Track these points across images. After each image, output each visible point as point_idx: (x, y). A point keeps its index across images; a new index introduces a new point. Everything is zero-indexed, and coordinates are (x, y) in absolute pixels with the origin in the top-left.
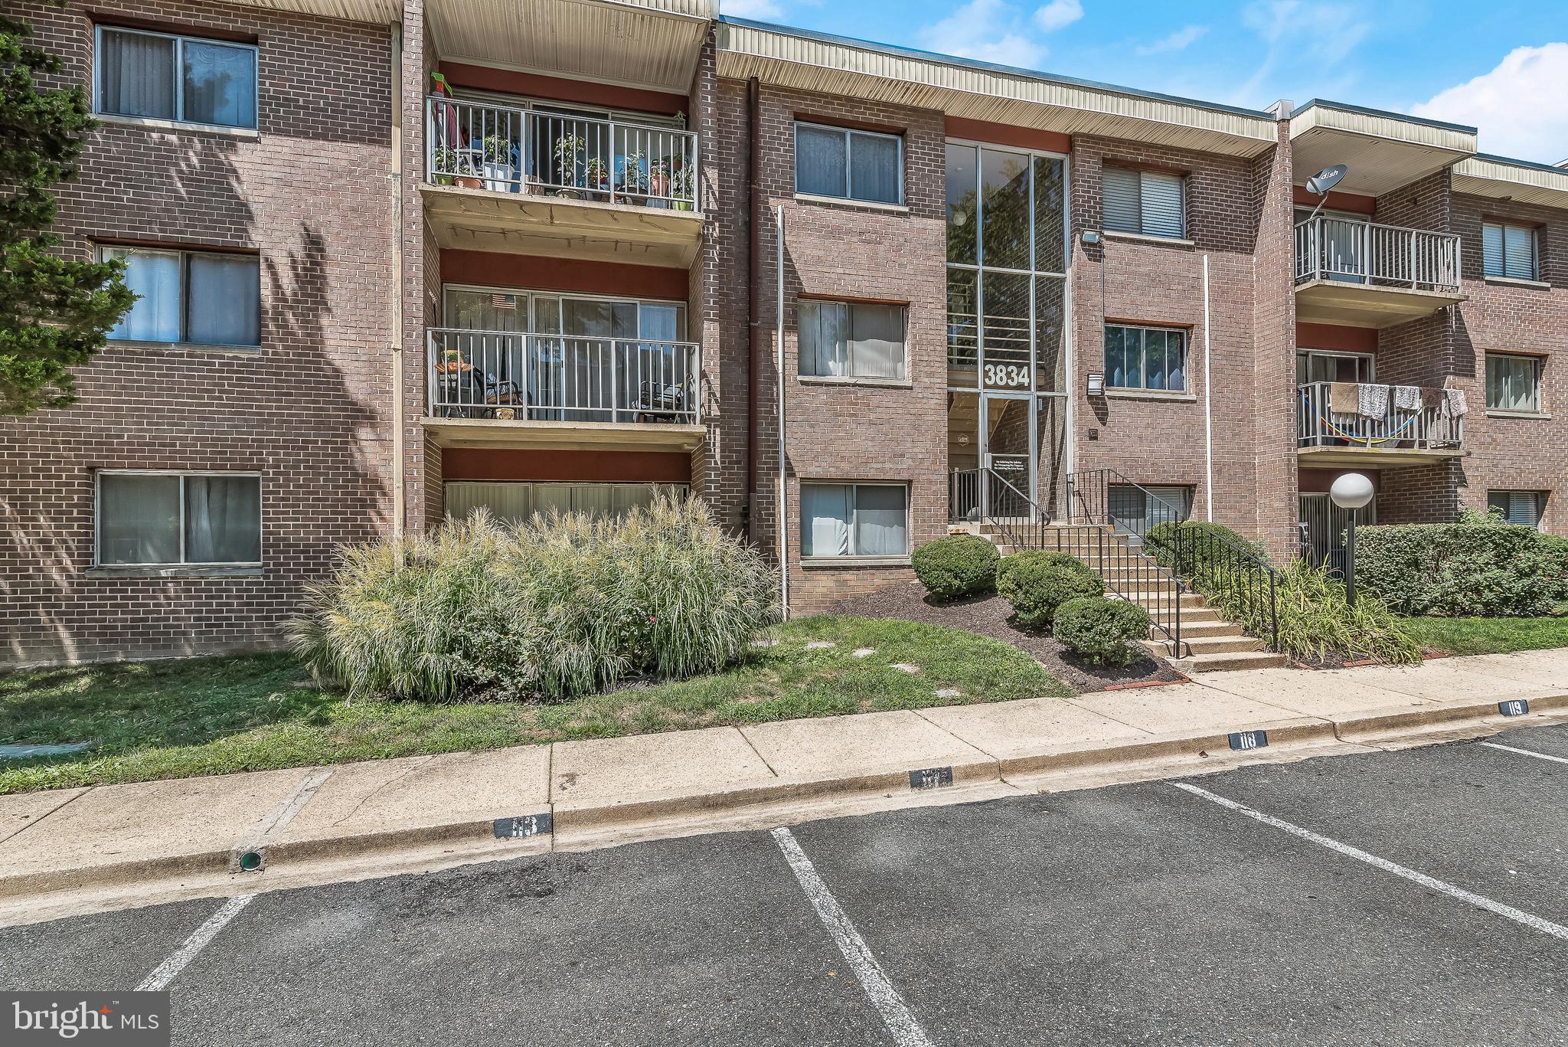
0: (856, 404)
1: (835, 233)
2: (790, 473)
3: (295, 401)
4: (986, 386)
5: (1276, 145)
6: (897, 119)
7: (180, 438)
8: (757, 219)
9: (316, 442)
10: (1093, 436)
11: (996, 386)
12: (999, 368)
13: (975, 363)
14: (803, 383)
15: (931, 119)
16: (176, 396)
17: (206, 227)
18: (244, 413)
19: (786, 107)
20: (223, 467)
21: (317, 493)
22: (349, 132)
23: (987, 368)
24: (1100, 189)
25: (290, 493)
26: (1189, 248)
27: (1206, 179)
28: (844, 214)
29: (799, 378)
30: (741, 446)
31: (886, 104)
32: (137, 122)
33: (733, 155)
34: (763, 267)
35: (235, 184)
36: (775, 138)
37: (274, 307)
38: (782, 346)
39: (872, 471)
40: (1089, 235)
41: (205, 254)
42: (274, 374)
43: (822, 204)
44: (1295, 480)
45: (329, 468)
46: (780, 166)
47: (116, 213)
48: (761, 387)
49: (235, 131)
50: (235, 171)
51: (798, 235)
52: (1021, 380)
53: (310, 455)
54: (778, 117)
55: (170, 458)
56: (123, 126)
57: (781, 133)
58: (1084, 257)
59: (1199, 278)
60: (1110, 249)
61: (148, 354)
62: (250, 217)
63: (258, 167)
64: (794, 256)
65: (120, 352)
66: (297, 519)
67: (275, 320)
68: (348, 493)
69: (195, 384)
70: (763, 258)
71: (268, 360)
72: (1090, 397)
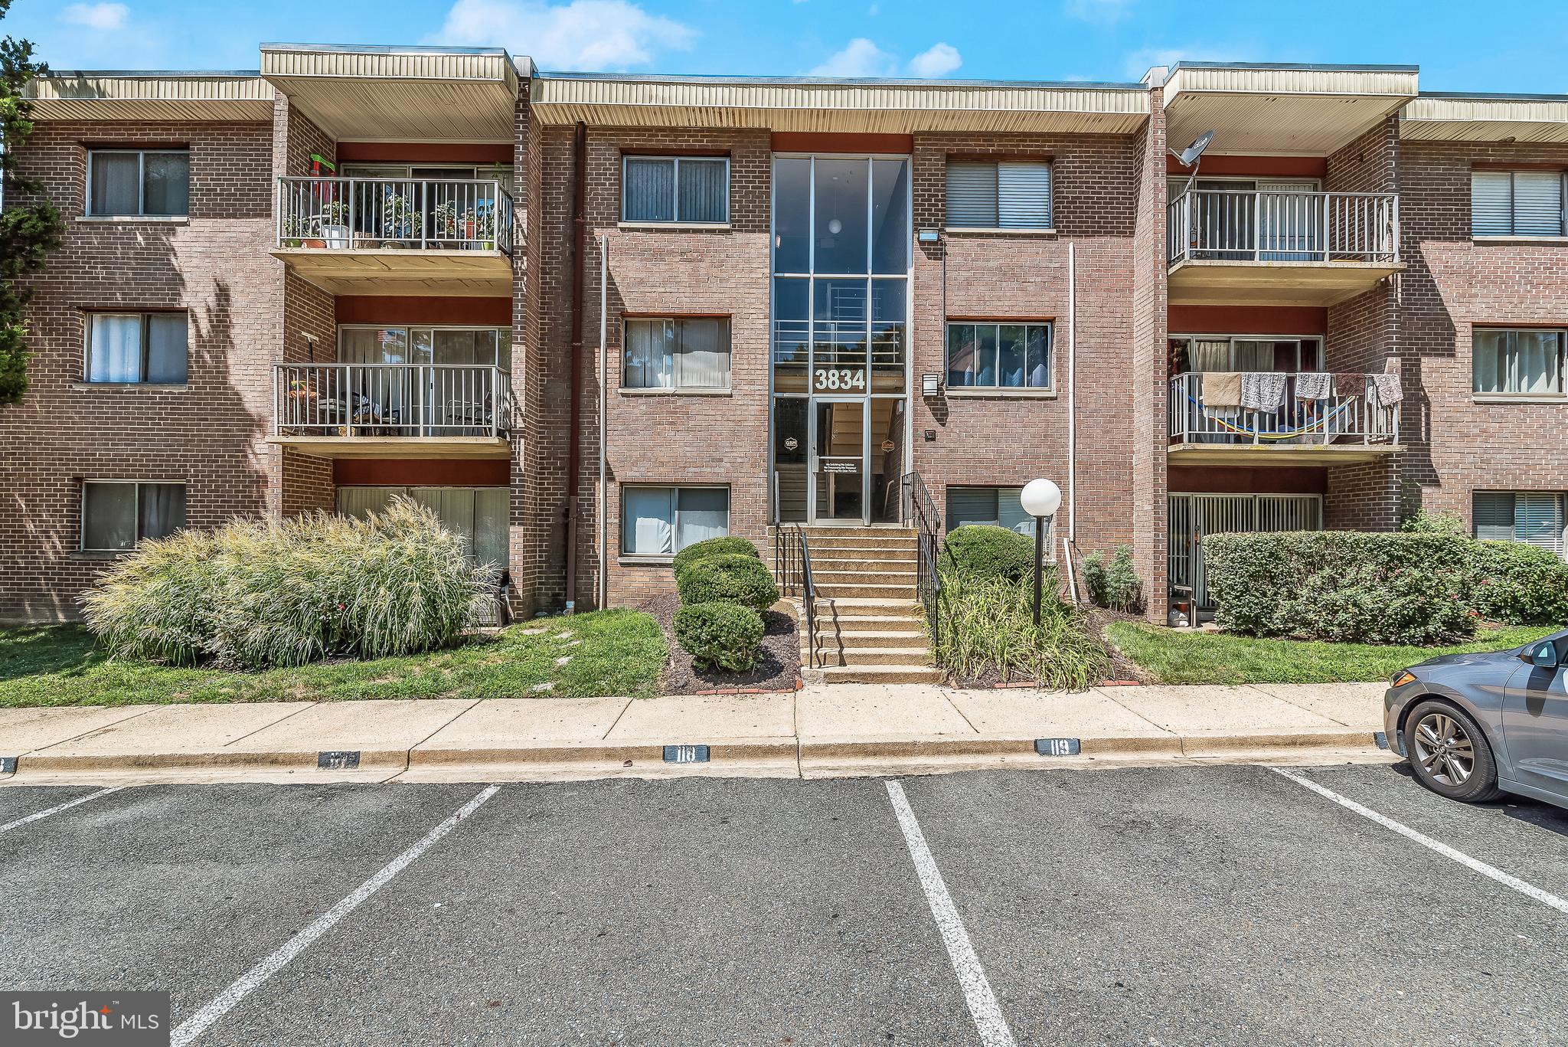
0: (676, 413)
1: (658, 255)
2: (610, 477)
3: (210, 425)
4: (816, 390)
5: (1149, 117)
6: (721, 142)
7: (132, 455)
8: (582, 248)
9: (224, 456)
10: (931, 437)
11: (827, 390)
12: (831, 372)
13: (806, 368)
14: (623, 395)
15: (755, 137)
16: (131, 424)
17: (152, 294)
18: (175, 435)
19: (612, 145)
20: (160, 477)
21: (224, 496)
22: (251, 210)
23: (818, 373)
24: (942, 185)
25: (205, 496)
26: (1051, 237)
27: (1073, 162)
28: (666, 236)
29: (620, 391)
30: (565, 453)
31: (709, 129)
32: (108, 219)
33: (562, 194)
34: (588, 293)
35: (173, 259)
36: (600, 174)
37: (197, 352)
38: (606, 362)
39: (690, 475)
40: (929, 235)
41: (159, 315)
42: (196, 404)
43: (645, 230)
44: (1163, 480)
45: (233, 477)
46: (605, 199)
47: (94, 289)
48: (585, 401)
49: (175, 219)
50: (173, 250)
51: (620, 261)
52: (855, 383)
53: (219, 466)
54: (604, 154)
55: (125, 470)
56: (100, 223)
57: (607, 169)
58: (923, 255)
59: (1063, 268)
60: (953, 247)
61: (113, 392)
62: (183, 283)
63: (188, 244)
64: (617, 280)
65: (95, 392)
66: (209, 517)
67: (197, 362)
68: (246, 497)
69: (144, 414)
70: (589, 284)
71: (192, 393)
72: (927, 398)
